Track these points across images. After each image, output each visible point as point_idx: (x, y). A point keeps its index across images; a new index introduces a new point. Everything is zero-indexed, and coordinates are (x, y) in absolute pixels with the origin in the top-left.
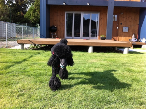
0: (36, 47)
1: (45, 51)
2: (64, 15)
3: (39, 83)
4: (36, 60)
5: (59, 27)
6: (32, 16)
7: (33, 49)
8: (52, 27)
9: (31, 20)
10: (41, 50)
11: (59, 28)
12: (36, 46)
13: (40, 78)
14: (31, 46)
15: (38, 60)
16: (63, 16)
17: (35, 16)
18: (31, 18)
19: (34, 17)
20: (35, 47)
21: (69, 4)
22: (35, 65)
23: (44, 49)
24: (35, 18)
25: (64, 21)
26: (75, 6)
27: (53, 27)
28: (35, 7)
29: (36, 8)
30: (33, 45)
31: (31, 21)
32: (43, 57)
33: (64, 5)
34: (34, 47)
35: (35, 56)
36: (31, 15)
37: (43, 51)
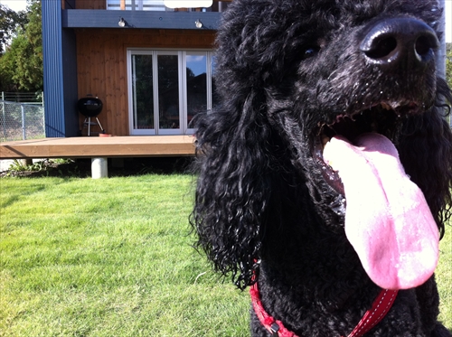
0: (33, 169)
1: (61, 180)
2: (124, 61)
3: (28, 294)
4: (28, 212)
5: (108, 99)
6: (20, 68)
7: (21, 174)
8: (85, 100)
9: (18, 81)
10: (49, 176)
11: (109, 102)
12: (32, 164)
13: (35, 274)
14: (15, 166)
15: (34, 211)
16: (121, 63)
17: (29, 68)
18: (19, 75)
19: (27, 72)
20: (30, 167)
21: (138, 26)
22: (23, 229)
23: (60, 171)
24: (30, 74)
25: (125, 78)
26: (157, 30)
27: (89, 99)
28: (31, 39)
29: (35, 42)
30: (22, 162)
31: (18, 85)
32: (52, 199)
33: (122, 28)
34: (24, 170)
35: (25, 199)
36: (19, 63)
37: (55, 179)
